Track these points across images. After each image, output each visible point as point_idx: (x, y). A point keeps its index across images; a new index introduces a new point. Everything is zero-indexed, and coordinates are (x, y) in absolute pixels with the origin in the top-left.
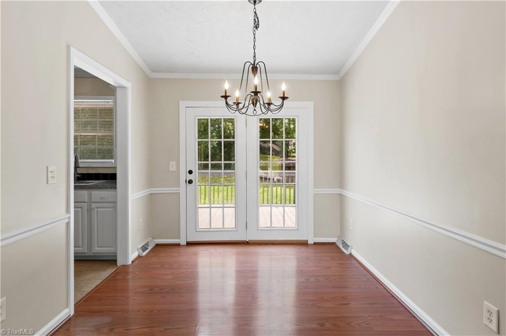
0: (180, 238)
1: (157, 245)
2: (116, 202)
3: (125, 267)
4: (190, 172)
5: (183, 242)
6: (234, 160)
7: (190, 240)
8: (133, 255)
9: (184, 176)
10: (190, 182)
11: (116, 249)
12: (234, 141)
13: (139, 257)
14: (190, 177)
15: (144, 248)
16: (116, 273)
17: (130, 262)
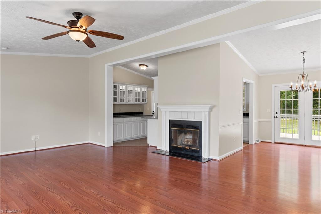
0: (271, 140)
1: (262, 142)
2: (249, 123)
3: (252, 145)
4: (277, 113)
5: (273, 142)
6: (298, 108)
7: (276, 141)
8: (254, 142)
9: (274, 115)
10: (276, 117)
11: (249, 139)
12: (298, 100)
13: (256, 143)
14: (276, 115)
15: (257, 141)
16: (248, 146)
17: (253, 144)
